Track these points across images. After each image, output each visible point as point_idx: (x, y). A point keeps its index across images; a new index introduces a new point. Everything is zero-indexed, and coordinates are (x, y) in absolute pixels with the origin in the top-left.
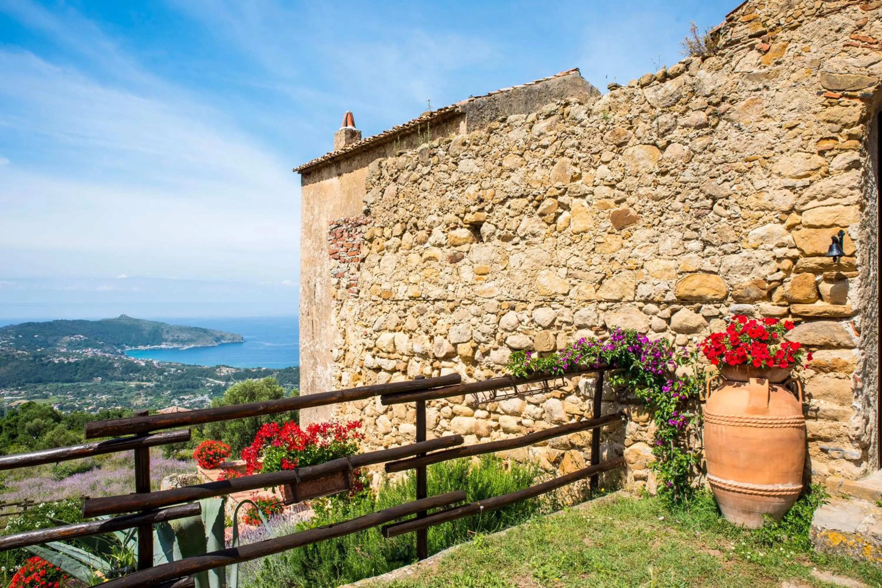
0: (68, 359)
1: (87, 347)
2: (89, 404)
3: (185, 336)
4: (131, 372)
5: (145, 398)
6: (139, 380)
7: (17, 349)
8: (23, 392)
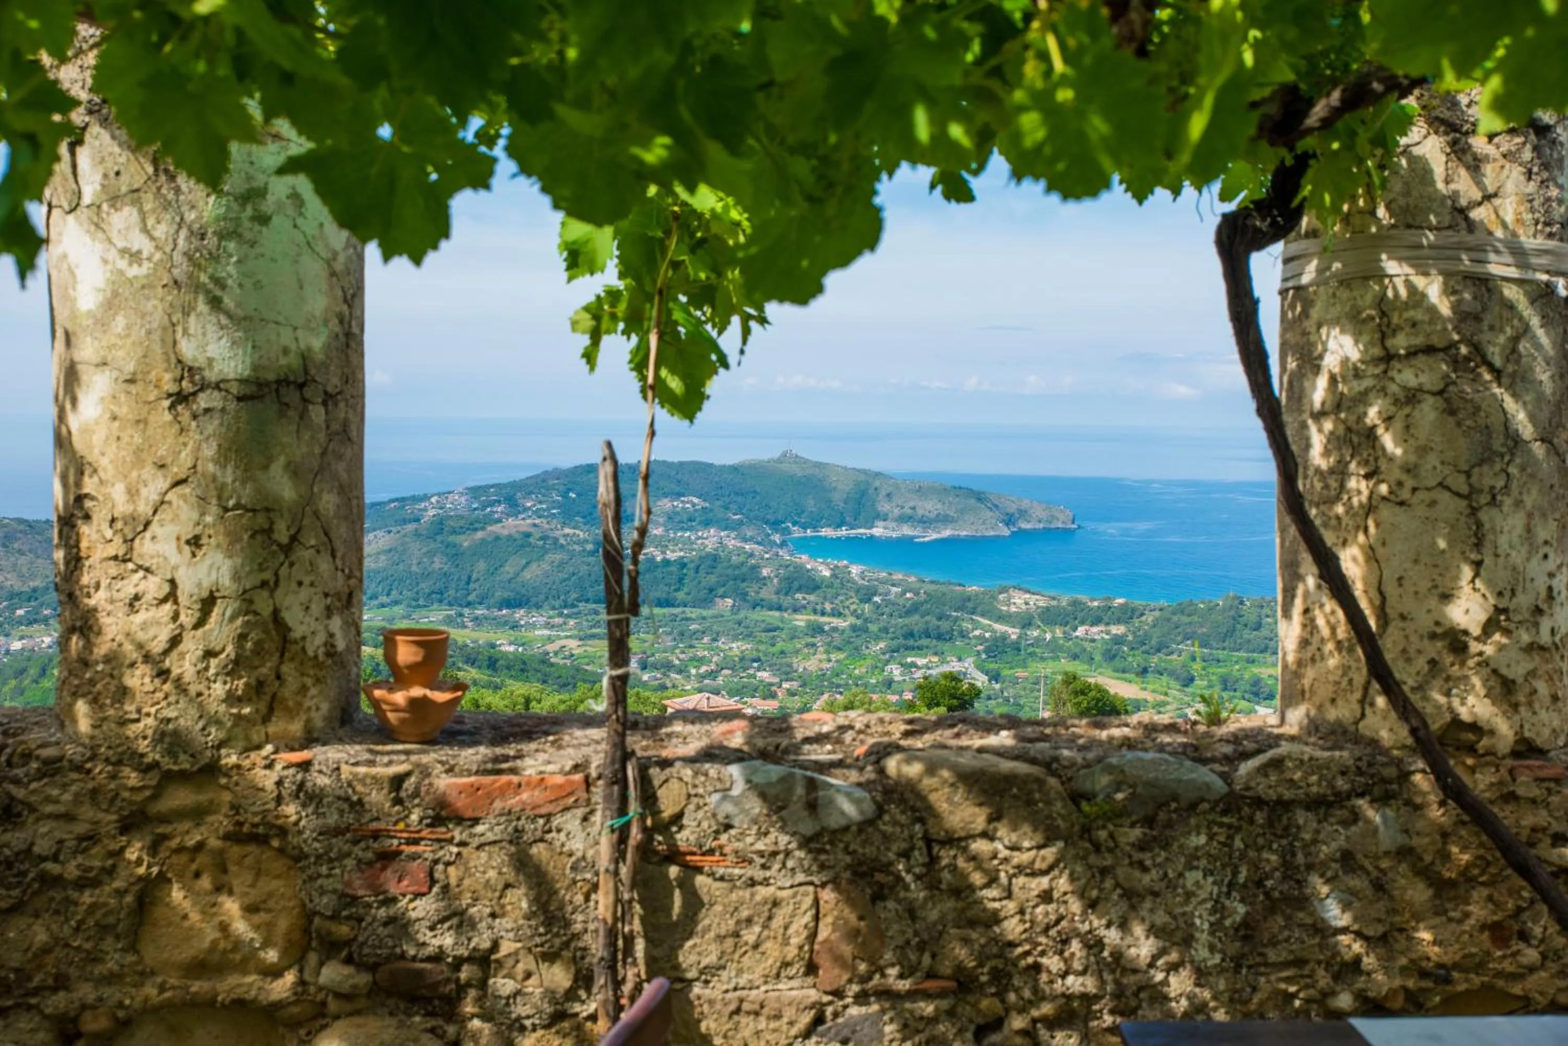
0: (664, 553)
1: (707, 524)
2: (701, 661)
3: (929, 507)
4: (799, 590)
5: (824, 656)
6: (815, 612)
7: (564, 524)
8: (572, 622)
